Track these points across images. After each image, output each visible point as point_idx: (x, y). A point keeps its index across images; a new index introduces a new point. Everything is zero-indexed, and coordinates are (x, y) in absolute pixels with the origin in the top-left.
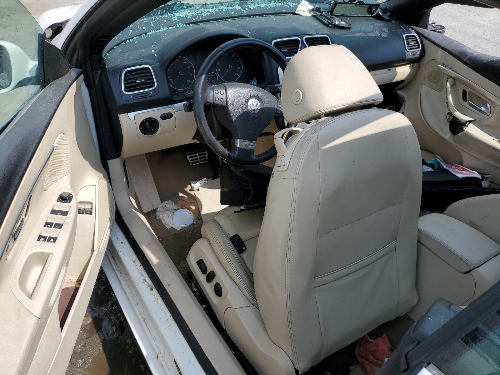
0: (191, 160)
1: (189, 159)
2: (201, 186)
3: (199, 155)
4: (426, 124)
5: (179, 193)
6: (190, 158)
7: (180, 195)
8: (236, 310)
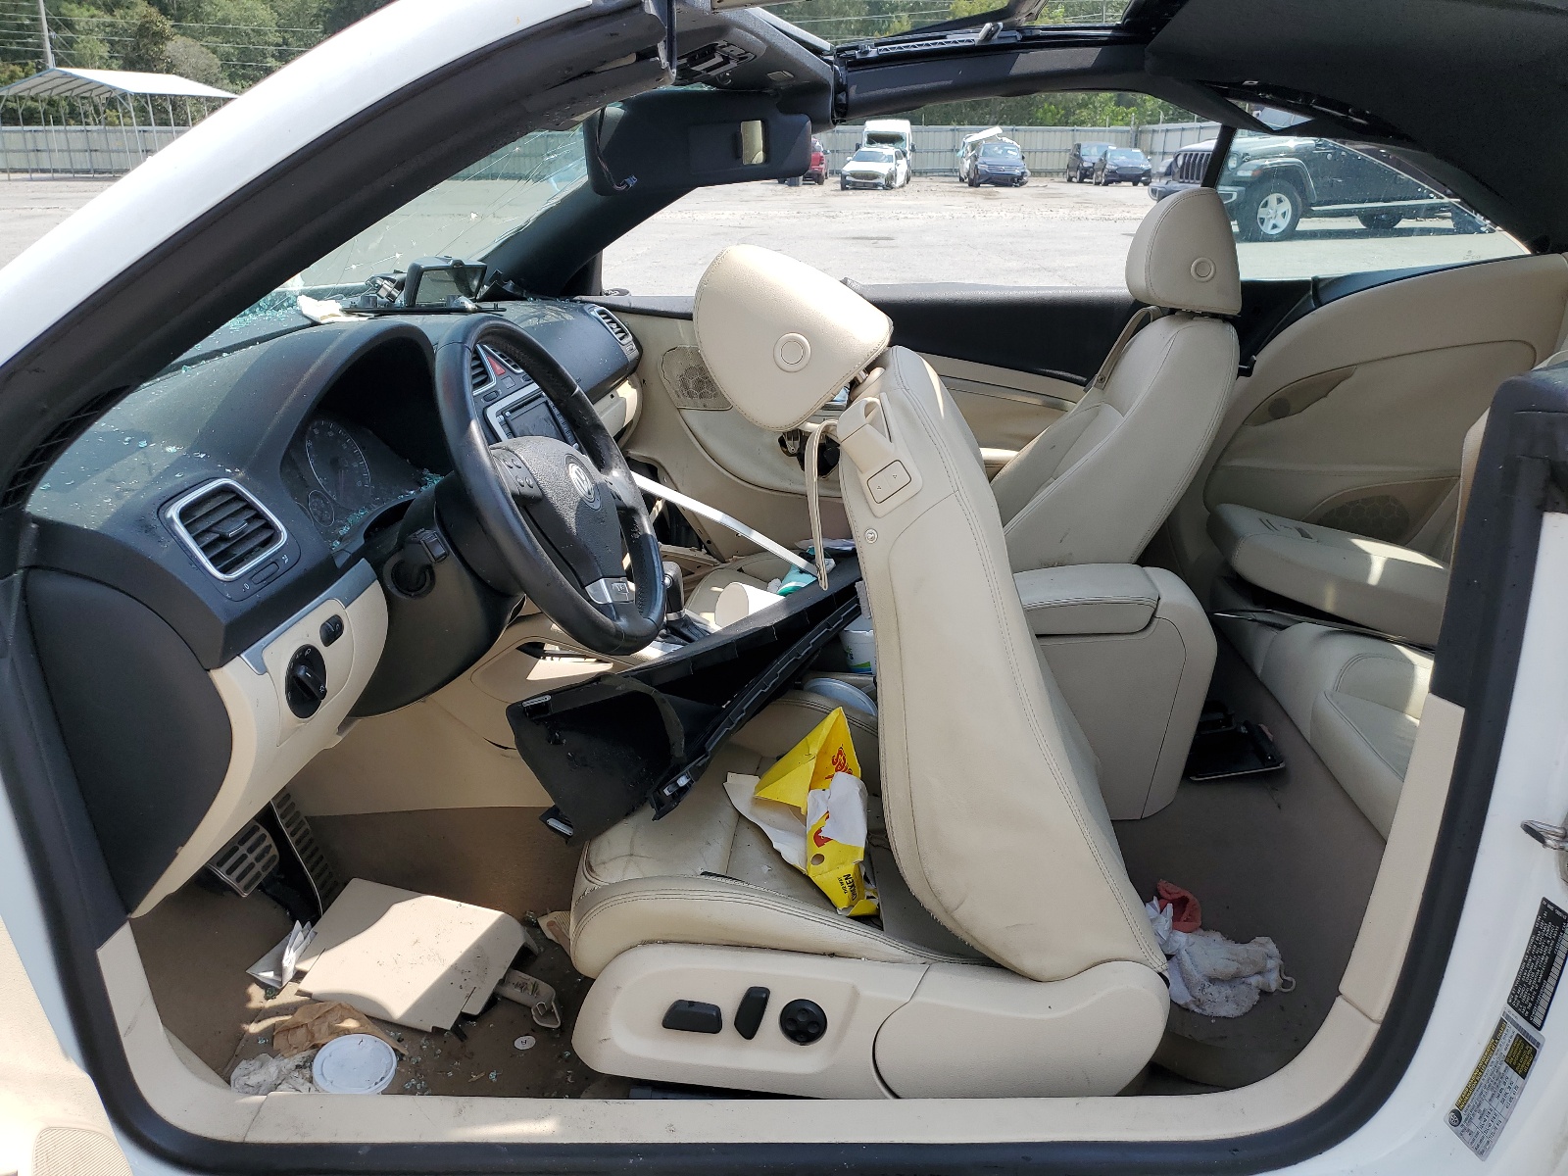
0: (239, 879)
1: (230, 880)
2: (301, 958)
3: (251, 850)
4: (739, 481)
5: (246, 1027)
6: (229, 872)
7: (254, 1028)
8: (917, 998)
